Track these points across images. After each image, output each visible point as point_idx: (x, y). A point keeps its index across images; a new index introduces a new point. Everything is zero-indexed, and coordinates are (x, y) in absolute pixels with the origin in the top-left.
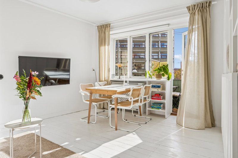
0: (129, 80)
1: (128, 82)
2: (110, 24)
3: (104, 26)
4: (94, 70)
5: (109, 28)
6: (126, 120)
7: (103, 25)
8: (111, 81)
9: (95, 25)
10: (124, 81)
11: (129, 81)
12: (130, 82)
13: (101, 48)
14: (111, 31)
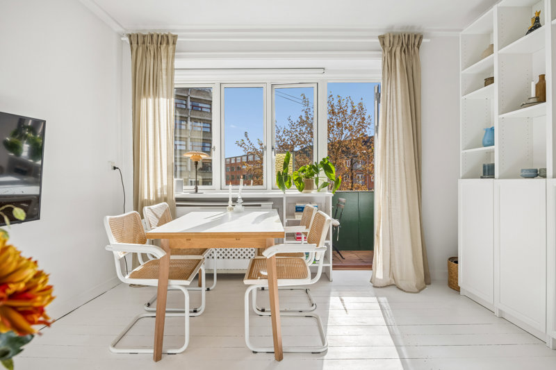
0: (243, 197)
1: (240, 201)
2: (175, 37)
3: (155, 37)
4: (115, 168)
5: (171, 46)
6: (263, 310)
7: (152, 36)
8: (178, 200)
9: (118, 29)
10: (230, 200)
11: (243, 199)
12: (245, 200)
13: (143, 101)
14: (180, 57)
